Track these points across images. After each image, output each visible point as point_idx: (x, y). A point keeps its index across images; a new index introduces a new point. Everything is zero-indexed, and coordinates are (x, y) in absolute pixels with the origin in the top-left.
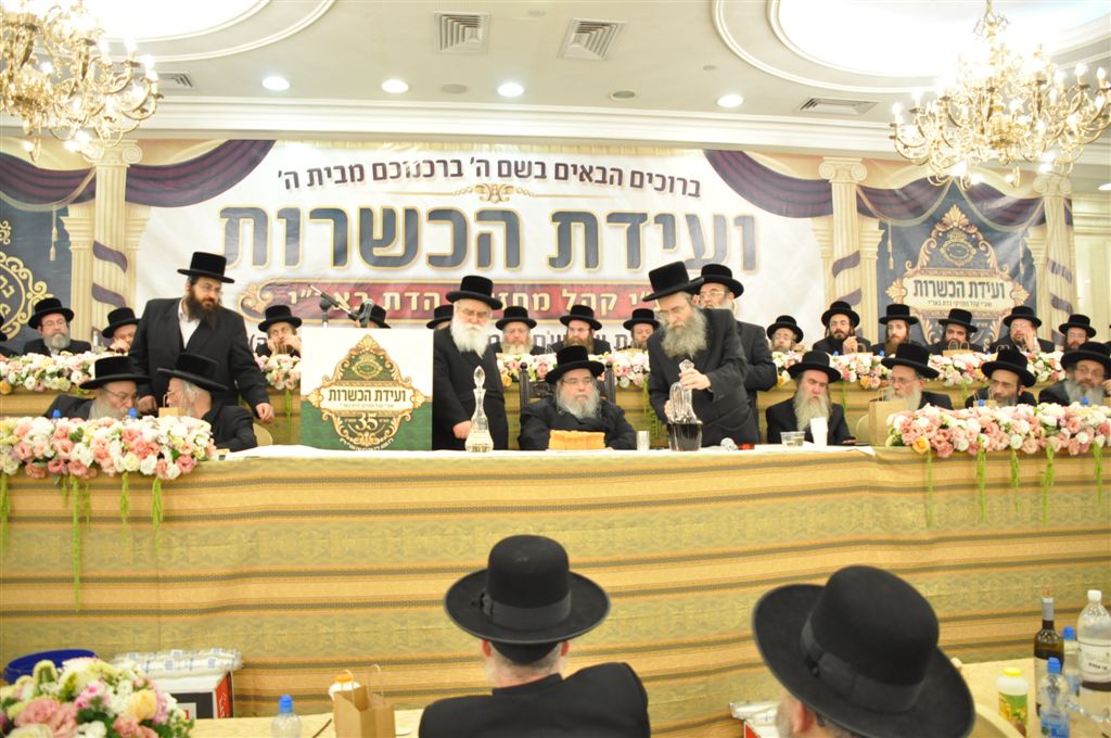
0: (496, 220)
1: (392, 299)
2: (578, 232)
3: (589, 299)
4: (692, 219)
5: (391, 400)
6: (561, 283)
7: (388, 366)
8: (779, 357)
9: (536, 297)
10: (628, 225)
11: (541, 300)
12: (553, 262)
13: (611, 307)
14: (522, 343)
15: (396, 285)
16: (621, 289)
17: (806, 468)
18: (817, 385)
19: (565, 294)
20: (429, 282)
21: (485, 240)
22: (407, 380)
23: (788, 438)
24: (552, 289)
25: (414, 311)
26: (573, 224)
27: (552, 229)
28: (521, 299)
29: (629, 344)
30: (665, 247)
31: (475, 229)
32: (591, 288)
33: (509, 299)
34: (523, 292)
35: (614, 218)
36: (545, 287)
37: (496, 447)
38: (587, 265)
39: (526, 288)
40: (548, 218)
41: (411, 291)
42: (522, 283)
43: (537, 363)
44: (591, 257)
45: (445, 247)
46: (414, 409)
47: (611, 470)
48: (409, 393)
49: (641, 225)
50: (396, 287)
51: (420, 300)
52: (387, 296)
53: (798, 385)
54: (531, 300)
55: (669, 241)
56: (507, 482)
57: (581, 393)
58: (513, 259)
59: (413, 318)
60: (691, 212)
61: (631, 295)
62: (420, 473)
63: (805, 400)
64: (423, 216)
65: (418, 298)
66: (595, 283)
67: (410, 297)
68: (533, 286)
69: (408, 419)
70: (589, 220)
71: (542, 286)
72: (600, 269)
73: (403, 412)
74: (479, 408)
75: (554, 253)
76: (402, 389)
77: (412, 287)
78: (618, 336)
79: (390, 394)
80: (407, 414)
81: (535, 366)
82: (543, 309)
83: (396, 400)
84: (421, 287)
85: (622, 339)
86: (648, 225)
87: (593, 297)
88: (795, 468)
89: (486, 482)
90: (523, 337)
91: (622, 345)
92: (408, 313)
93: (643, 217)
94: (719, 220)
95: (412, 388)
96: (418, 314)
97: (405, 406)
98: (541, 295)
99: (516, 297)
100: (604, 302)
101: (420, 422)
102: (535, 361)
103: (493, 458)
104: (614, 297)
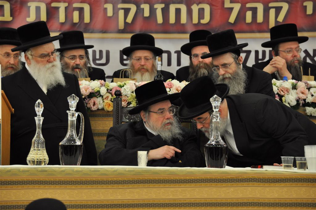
17: (283, 184)
25: (62, 24)
74: (38, 131)
82: (203, 21)
88: (272, 184)
96: (67, 27)
98: (201, 6)
100: (272, 12)
103: (38, 169)
104: (285, 7)
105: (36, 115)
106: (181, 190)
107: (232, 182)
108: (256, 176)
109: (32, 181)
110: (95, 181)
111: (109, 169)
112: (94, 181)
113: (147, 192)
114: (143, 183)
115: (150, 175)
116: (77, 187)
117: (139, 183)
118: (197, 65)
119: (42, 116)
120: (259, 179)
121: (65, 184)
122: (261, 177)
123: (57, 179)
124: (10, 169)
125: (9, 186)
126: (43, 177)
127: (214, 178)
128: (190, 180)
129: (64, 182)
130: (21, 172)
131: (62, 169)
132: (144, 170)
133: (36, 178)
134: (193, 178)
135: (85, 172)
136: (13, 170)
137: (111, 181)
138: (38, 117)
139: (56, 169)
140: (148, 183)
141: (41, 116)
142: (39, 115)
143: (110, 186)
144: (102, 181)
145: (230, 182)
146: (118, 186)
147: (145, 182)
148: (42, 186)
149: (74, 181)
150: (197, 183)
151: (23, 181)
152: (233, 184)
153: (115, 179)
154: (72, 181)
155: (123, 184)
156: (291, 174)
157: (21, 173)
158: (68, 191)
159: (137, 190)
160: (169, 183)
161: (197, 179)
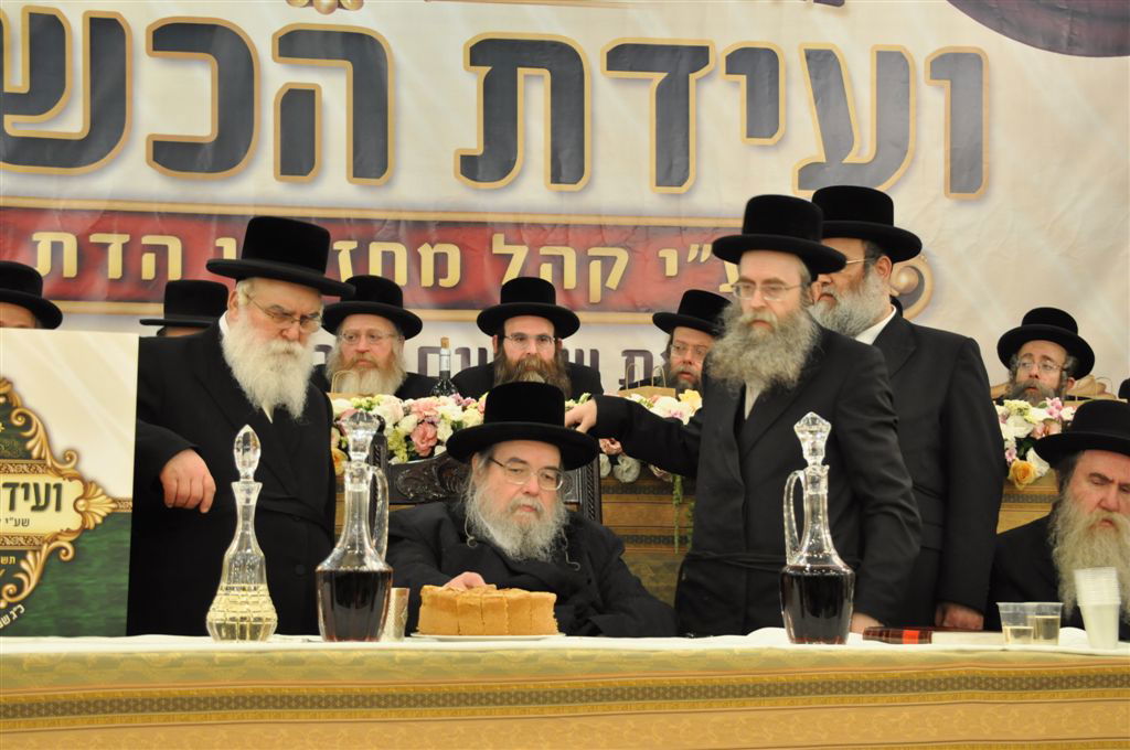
0: (329, 57)
1: (57, 248)
2: (535, 93)
3: (558, 262)
4: (822, 63)
5: (24, 507)
6: (489, 218)
7: (19, 422)
8: (1021, 411)
9: (427, 253)
10: (658, 77)
11: (440, 262)
12: (470, 167)
13: (613, 282)
14: (374, 366)
15: (66, 213)
16: (640, 236)
17: (1061, 694)
18: (1114, 488)
19: (499, 247)
20: (155, 208)
21: (300, 106)
22: (71, 456)
23: (1016, 618)
24: (468, 232)
25: (113, 281)
26: (521, 72)
27: (470, 85)
28: (388, 259)
29: (655, 374)
30: (750, 135)
31: (275, 77)
32: (563, 232)
33: (359, 257)
34: (395, 239)
35: (625, 57)
36: (449, 229)
37: (284, 628)
38: (556, 177)
39: (402, 231)
40: (460, 56)
41: (109, 231)
42: (391, 216)
43: (413, 419)
44: (564, 155)
45: (199, 123)
46: (84, 530)
47: (565, 685)
48: (72, 490)
49: (693, 77)
50: (66, 219)
51: (131, 254)
52: (44, 240)
53: (1062, 484)
54: (415, 260)
55: (763, 118)
56: (304, 714)
57: (528, 501)
58: (371, 157)
59: (110, 299)
60: (818, 42)
61: (662, 253)
62: (79, 694)
63: (1080, 527)
64: (139, 38)
65: (125, 247)
66: (573, 220)
67: (105, 247)
68: (419, 226)
69: (69, 554)
70: (561, 61)
71: (441, 224)
72: (588, 186)
73: (55, 538)
74: (245, 529)
75: (474, 143)
76: (53, 480)
77: (108, 219)
78: (630, 354)
79: (20, 493)
80: (65, 542)
81: (408, 425)
82: (443, 283)
83: (36, 508)
84: (131, 220)
85: (639, 362)
86: (708, 76)
87: (570, 257)
88: (1030, 695)
89: (251, 714)
90: (379, 352)
91: (639, 376)
92: (99, 286)
93: (699, 55)
94: (892, 64)
95: (81, 478)
96: (126, 289)
97: (61, 521)
98: (440, 248)
99: (376, 251)
100: (596, 267)
101: (97, 563)
102: (407, 412)
103: (275, 654)
104: (622, 257)
105: (236, 477)
106: (747, 720)
107: (905, 691)
108: (979, 670)
109: (253, 697)
110: (465, 694)
111: (511, 653)
112: (460, 694)
113: (634, 730)
114: (624, 699)
115: (645, 672)
116: (404, 714)
117: (609, 700)
118: (520, 362)
119: (257, 479)
120: (987, 679)
121: (366, 707)
122: (995, 671)
123: (340, 691)
124: (179, 655)
125: (177, 714)
126: (289, 682)
127: (850, 677)
128: (775, 685)
129: (360, 699)
130: (218, 666)
131: (354, 654)
132: (625, 654)
133: (266, 687)
134: (783, 678)
135: (432, 665)
136: (189, 658)
137: (517, 693)
138: (244, 483)
139: (333, 653)
140: (638, 699)
141: (252, 480)
142: (247, 477)
143: (514, 710)
144: (488, 694)
145: (900, 691)
146: (542, 710)
147: (629, 693)
148: (287, 714)
149: (393, 696)
150: (795, 695)
151: (223, 697)
152: (908, 699)
153: (532, 687)
154: (387, 696)
155: (558, 702)
156: (1082, 660)
157: (216, 668)
158: (377, 728)
159: (603, 723)
160: (708, 697)
161: (797, 684)
